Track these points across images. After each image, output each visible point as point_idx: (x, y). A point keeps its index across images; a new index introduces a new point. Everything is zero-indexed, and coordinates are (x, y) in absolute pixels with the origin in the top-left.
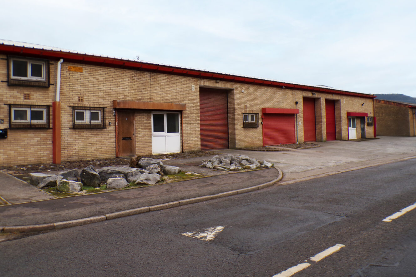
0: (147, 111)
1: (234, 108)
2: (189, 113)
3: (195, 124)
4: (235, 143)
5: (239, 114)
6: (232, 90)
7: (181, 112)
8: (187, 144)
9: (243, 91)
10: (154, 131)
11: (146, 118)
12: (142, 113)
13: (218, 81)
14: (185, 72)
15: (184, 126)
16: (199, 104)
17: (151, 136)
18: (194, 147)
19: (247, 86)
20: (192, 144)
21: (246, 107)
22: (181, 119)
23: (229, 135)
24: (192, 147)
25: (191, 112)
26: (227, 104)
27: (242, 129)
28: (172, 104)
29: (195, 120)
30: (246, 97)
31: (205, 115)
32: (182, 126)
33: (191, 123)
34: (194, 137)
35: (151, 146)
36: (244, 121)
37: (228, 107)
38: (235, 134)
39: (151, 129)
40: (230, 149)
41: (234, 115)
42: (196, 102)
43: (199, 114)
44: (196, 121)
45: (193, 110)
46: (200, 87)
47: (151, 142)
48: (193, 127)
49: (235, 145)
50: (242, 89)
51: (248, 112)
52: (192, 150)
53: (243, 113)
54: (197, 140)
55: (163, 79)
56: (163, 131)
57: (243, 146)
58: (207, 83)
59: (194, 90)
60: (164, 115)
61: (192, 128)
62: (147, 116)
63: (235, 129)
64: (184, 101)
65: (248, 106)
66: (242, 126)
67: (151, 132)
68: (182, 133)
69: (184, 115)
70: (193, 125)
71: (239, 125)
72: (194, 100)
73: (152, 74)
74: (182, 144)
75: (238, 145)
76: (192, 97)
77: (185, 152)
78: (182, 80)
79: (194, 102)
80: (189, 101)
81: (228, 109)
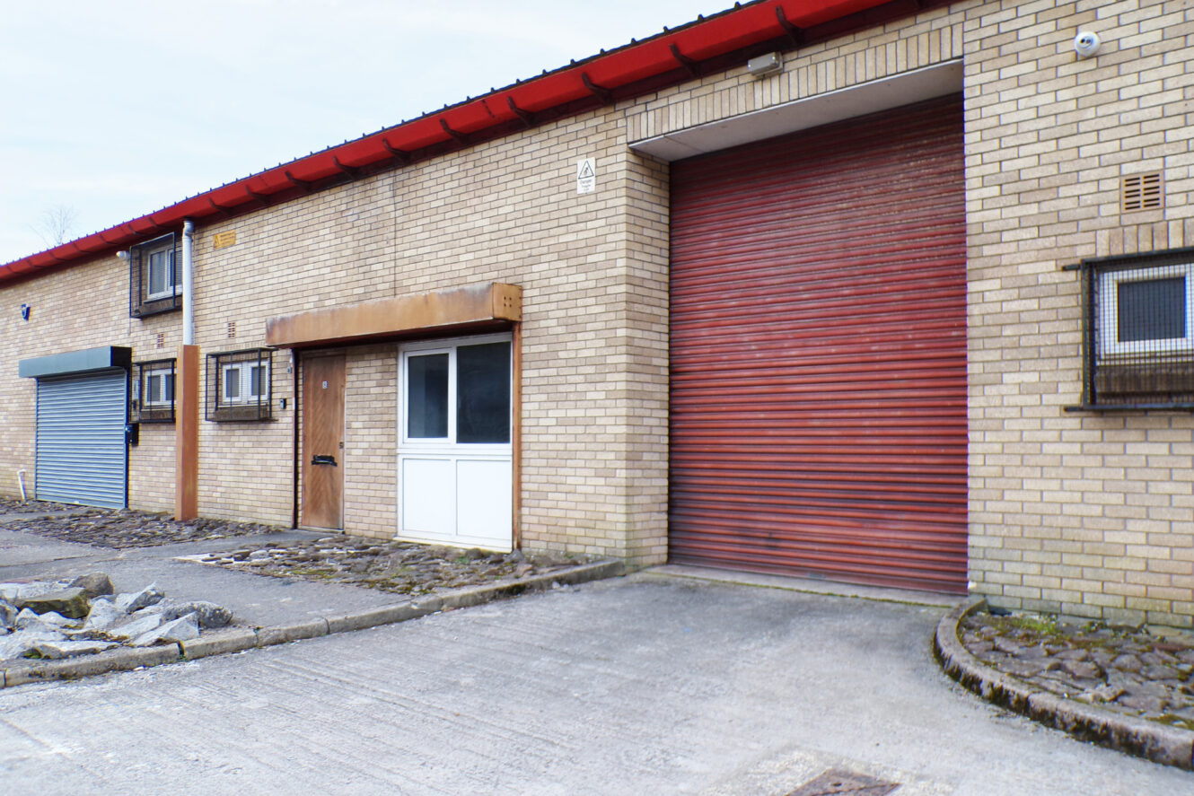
0: (383, 344)
2: (561, 330)
3: (590, 396)
7: (513, 331)
8: (543, 512)
10: (412, 433)
11: (378, 376)
15: (530, 407)
16: (621, 267)
17: (392, 456)
18: (582, 532)
20: (570, 514)
21: (1143, 191)
24: (569, 531)
25: (574, 326)
29: (591, 370)
32: (517, 408)
33: (572, 388)
34: (586, 472)
35: (393, 502)
39: (393, 424)
41: (967, 301)
42: (602, 257)
43: (622, 332)
44: (598, 378)
45: (582, 311)
46: (630, 159)
47: (392, 481)
48: (580, 413)
52: (574, 550)
54: (605, 490)
56: (443, 432)
59: (592, 188)
60: (447, 355)
61: (575, 422)
62: (380, 369)
64: (535, 268)
67: (393, 438)
68: (519, 447)
70: (580, 399)
72: (591, 246)
73: (401, 175)
74: (517, 507)
75: (996, 568)
76: (582, 235)
77: (534, 559)
79: (591, 259)
80: (563, 264)
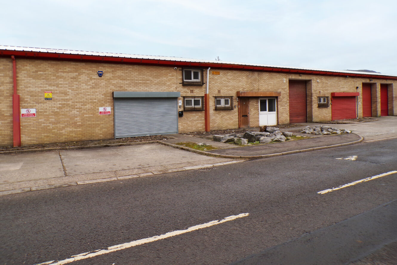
0: (257, 98)
1: (312, 93)
3: (286, 106)
4: (312, 118)
5: (315, 98)
6: (310, 81)
7: (277, 97)
8: (281, 119)
9: (318, 81)
10: (261, 111)
11: (256, 102)
12: (253, 99)
13: (301, 75)
14: (280, 70)
15: (279, 107)
16: (288, 92)
17: (259, 114)
18: (285, 121)
19: (321, 77)
20: (284, 119)
21: (320, 92)
22: (277, 102)
23: (307, 113)
25: (283, 98)
26: (306, 91)
27: (317, 108)
28: (272, 93)
30: (320, 85)
31: (293, 99)
32: (277, 107)
34: (285, 114)
35: (259, 121)
36: (319, 103)
37: (307, 93)
38: (312, 112)
39: (258, 110)
40: (308, 122)
41: (312, 99)
43: (288, 99)
44: (286, 104)
45: (284, 96)
46: (289, 80)
47: (259, 118)
49: (312, 120)
50: (317, 79)
51: (321, 96)
52: (284, 123)
53: (318, 97)
54: (287, 116)
55: (266, 76)
56: (266, 110)
57: (318, 120)
58: (294, 77)
59: (285, 82)
60: (266, 100)
61: (284, 109)
63: (312, 108)
64: (279, 90)
65: (322, 91)
66: (317, 106)
67: (258, 112)
68: (278, 112)
69: (279, 100)
70: (284, 106)
71: (315, 106)
72: (285, 89)
73: (259, 73)
74: (278, 119)
75: (314, 119)
76: (284, 87)
77: (280, 125)
78: (278, 75)
79: (285, 90)
80: (282, 90)
81: (306, 94)
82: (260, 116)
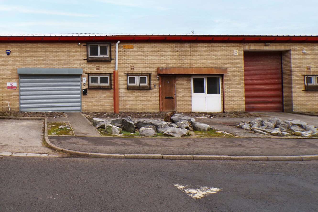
0: (188, 76)
1: (291, 71)
2: (231, 76)
3: (238, 87)
4: (292, 106)
5: (298, 77)
6: (288, 51)
7: (222, 76)
8: (229, 105)
9: (304, 51)
10: (195, 92)
11: (187, 81)
12: (182, 77)
13: (267, 44)
14: (226, 39)
15: (225, 88)
16: (243, 67)
17: (191, 96)
18: (237, 108)
19: (310, 45)
20: (234, 105)
21: (309, 68)
22: (223, 81)
23: (284, 98)
24: (234, 108)
25: (234, 76)
26: (282, 66)
27: (303, 92)
28: (211, 69)
29: (238, 83)
30: (309, 58)
31: (252, 78)
32: (223, 88)
33: (234, 85)
34: (237, 98)
35: (191, 105)
36: (306, 84)
37: (283, 69)
38: (291, 97)
39: (191, 91)
40: (285, 112)
41: (291, 78)
42: (239, 66)
43: (243, 77)
44: (239, 84)
45: (236, 73)
46: (244, 52)
47: (191, 101)
48: (236, 89)
49: (292, 109)
50: (302, 49)
51: (312, 74)
52: (235, 111)
53: (305, 76)
54: (241, 101)
55: (203, 47)
56: (203, 92)
57: (304, 110)
58: (253, 47)
59: (237, 55)
60: (204, 79)
61: (235, 91)
62: (187, 80)
63: (292, 92)
64: (226, 66)
65: (313, 67)
66: (303, 88)
67: (191, 93)
68: (223, 95)
69: (225, 79)
70: (236, 87)
71: (298, 88)
72: (237, 64)
73: (192, 44)
74: (223, 104)
75: (296, 108)
76: (235, 62)
77: (227, 113)
78: (224, 46)
79: (237, 66)
80: (232, 66)
81: (282, 71)
82: (193, 99)
